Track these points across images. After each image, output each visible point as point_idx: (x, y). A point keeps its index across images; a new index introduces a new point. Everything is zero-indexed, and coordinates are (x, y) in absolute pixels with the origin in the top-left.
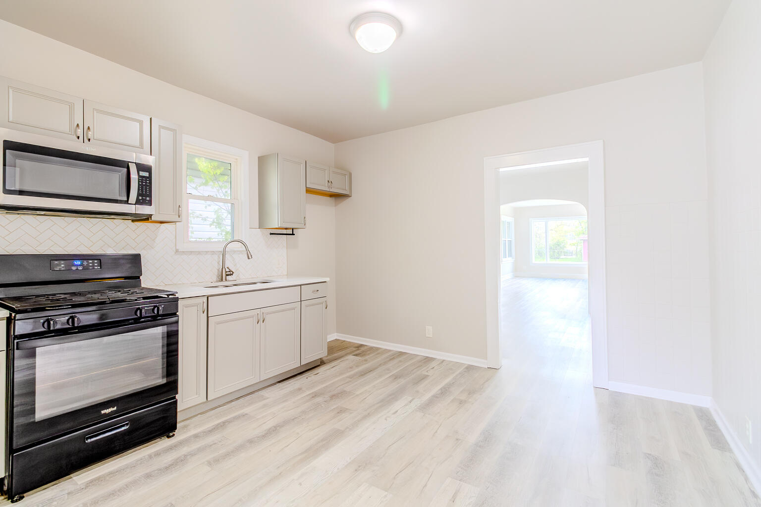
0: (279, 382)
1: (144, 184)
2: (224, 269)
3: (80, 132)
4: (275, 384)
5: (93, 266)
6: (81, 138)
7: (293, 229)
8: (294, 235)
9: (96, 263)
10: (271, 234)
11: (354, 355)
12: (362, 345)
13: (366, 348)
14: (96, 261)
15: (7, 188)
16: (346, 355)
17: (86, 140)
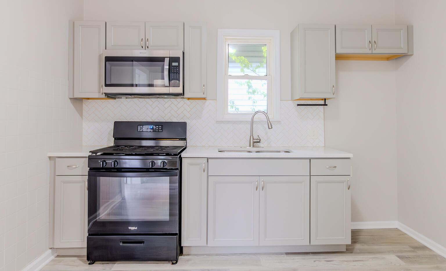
0: (287, 254)
1: (175, 71)
2: (252, 136)
3: (143, 44)
4: (282, 254)
5: (159, 129)
6: (144, 47)
7: (325, 99)
8: (327, 105)
9: (160, 128)
10: (298, 105)
11: (399, 257)
12: (424, 248)
13: (427, 252)
14: (160, 127)
15: (107, 83)
16: (389, 252)
17: (146, 48)
